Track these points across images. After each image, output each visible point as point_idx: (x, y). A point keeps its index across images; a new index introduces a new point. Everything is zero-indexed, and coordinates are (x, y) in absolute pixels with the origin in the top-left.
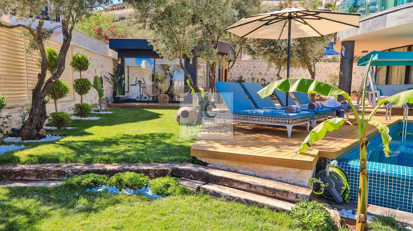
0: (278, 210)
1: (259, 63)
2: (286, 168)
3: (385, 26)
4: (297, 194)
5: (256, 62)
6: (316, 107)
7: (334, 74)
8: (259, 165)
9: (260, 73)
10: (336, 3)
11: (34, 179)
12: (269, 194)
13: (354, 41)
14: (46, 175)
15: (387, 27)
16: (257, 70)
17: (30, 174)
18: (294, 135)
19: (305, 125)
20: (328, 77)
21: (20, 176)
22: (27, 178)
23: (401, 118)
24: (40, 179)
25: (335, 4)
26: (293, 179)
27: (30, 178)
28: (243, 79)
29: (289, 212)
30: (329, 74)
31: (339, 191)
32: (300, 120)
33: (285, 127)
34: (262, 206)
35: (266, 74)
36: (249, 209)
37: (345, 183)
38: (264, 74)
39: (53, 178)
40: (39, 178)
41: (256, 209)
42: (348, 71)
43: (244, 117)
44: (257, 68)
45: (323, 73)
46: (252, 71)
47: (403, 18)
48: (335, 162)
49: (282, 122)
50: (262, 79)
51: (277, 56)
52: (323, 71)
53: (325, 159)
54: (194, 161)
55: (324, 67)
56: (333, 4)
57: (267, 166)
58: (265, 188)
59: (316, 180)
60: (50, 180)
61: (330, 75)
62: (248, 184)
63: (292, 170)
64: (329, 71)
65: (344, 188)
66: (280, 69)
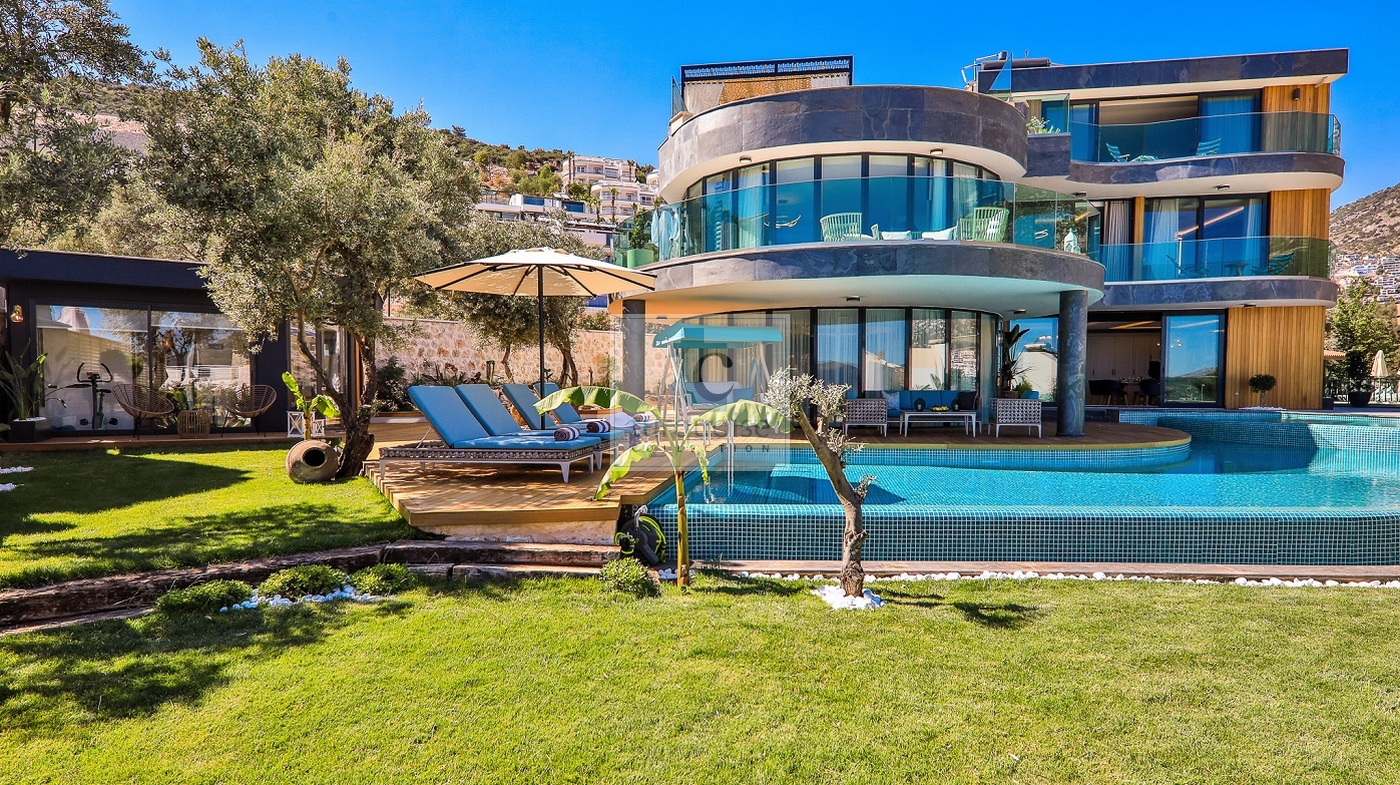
0: (583, 577)
1: (437, 326)
2: (581, 523)
3: (692, 282)
4: (603, 554)
5: (429, 324)
6: (601, 429)
7: (606, 357)
8: (538, 524)
9: (441, 351)
10: (591, 186)
11: (52, 615)
12: (563, 561)
13: (644, 301)
14: (86, 603)
15: (694, 286)
16: (433, 343)
17: (41, 605)
18: (574, 479)
19: (586, 462)
20: (594, 362)
21: (11, 615)
22: (31, 616)
23: (722, 441)
24: (68, 614)
25: (590, 188)
26: (592, 538)
27: (40, 616)
28: (397, 366)
29: (597, 576)
30: (595, 355)
31: (653, 547)
32: (579, 452)
33: (558, 467)
34: (559, 575)
35: (456, 354)
36: (542, 583)
37: (660, 534)
38: (451, 352)
39: (107, 607)
40: (67, 611)
41: (551, 581)
42: (636, 356)
43: (478, 452)
44: (434, 339)
45: (584, 353)
46: (419, 346)
47: (716, 274)
48: (644, 509)
49: (552, 458)
50: (447, 365)
51: (502, 324)
52: (584, 347)
53: (629, 507)
54: (418, 535)
55: (585, 341)
56: (585, 188)
57: (551, 524)
58: (556, 553)
59: (623, 535)
60: (99, 611)
61: (598, 357)
62: (529, 552)
63: (588, 525)
64: (595, 348)
65: (659, 541)
66: (508, 350)
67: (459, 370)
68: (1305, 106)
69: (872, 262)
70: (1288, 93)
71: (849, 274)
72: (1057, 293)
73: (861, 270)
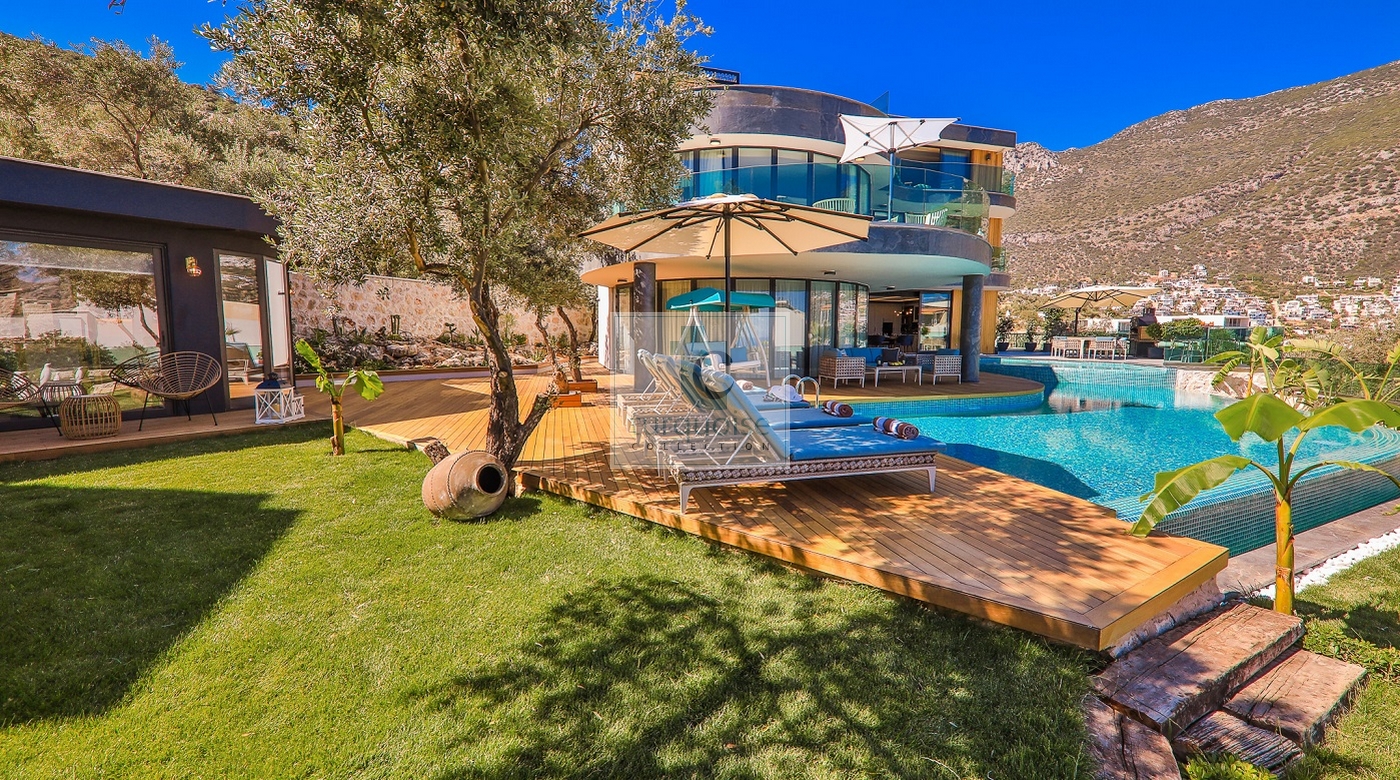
35: (353, 307)
38: (347, 305)
46: (310, 298)
50: (345, 320)
67: (357, 324)
68: (991, 163)
69: (912, 243)
70: (984, 155)
71: (894, 252)
72: (960, 276)
73: (904, 249)
